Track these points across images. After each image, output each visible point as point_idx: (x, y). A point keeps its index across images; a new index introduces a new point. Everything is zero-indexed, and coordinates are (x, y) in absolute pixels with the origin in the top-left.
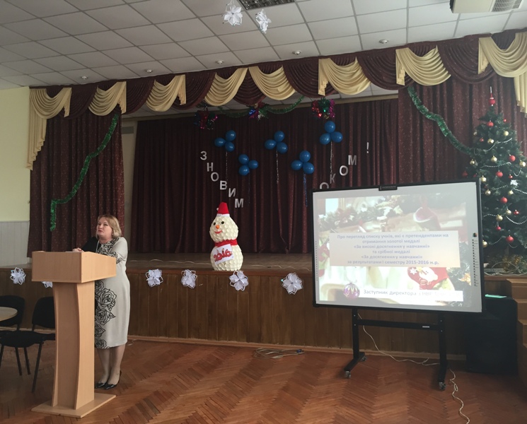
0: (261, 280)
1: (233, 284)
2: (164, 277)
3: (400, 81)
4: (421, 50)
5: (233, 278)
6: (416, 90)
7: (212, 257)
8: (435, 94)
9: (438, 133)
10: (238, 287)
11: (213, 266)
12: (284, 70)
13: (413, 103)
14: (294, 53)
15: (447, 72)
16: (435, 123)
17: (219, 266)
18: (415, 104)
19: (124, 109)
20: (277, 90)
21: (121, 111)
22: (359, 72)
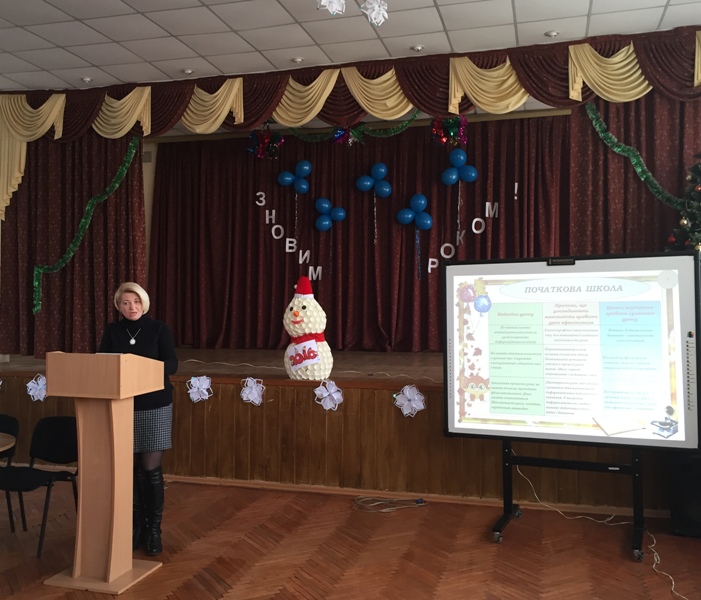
0: (362, 395)
1: (319, 400)
2: (214, 389)
3: (575, 94)
4: (608, 47)
5: (320, 391)
6: (598, 109)
7: (286, 360)
8: (627, 116)
9: (631, 176)
10: (328, 405)
11: (288, 372)
12: (397, 73)
13: (594, 129)
14: (412, 49)
15: (647, 82)
16: (627, 160)
17: (298, 372)
18: (598, 129)
19: (147, 129)
20: (385, 105)
21: (143, 132)
22: (512, 79)
